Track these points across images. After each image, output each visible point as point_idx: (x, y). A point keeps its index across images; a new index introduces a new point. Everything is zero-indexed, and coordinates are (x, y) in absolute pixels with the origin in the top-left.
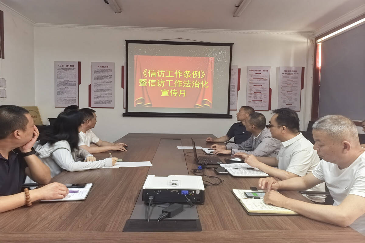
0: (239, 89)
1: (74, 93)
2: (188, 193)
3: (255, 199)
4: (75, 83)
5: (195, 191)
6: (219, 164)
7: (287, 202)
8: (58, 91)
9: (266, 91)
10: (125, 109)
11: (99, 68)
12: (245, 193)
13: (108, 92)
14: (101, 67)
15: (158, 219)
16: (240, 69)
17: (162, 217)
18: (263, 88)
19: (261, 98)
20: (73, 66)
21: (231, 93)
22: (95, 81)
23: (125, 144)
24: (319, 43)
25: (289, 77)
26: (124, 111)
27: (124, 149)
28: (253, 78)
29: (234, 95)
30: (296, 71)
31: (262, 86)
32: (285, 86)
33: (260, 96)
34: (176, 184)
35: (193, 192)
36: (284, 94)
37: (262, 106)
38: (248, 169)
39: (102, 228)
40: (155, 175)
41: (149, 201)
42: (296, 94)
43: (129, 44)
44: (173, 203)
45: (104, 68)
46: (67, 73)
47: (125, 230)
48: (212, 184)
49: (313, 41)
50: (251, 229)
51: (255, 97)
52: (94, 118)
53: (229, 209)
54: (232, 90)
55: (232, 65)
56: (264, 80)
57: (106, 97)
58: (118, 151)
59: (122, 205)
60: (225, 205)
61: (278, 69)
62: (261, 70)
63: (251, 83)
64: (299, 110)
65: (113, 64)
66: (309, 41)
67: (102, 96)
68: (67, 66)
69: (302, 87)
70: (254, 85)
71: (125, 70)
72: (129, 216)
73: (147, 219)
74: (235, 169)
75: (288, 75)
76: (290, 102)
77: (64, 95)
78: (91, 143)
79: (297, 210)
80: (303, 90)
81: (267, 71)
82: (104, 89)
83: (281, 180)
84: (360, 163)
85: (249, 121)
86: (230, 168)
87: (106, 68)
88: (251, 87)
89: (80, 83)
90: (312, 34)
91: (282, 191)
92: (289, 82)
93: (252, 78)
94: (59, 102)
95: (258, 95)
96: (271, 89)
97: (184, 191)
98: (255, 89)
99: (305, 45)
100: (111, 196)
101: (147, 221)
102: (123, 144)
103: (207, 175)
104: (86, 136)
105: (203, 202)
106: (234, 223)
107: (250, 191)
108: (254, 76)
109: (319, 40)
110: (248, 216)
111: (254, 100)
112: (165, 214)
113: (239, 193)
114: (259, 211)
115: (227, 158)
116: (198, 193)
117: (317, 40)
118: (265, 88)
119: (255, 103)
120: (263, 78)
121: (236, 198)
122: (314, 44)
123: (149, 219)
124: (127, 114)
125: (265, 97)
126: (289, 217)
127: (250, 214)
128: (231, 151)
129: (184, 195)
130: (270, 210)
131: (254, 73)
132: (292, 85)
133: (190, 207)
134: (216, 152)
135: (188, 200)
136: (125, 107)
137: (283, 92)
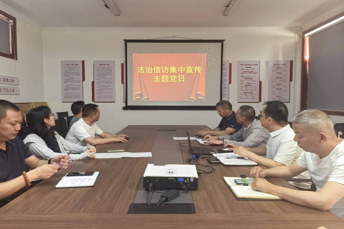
0: (230, 83)
1: (79, 89)
2: (183, 181)
3: (243, 185)
4: (79, 80)
5: (190, 178)
6: (212, 154)
7: (273, 189)
8: (65, 87)
9: (256, 83)
10: (125, 103)
11: (101, 66)
12: (235, 180)
13: (109, 88)
14: (102, 65)
15: (158, 203)
16: (231, 64)
17: (161, 201)
18: (253, 81)
19: (251, 91)
20: (78, 65)
21: (223, 86)
22: (97, 78)
23: (127, 136)
24: (306, 37)
25: (278, 71)
26: (124, 105)
27: (125, 140)
28: (244, 72)
29: (225, 88)
30: (285, 65)
31: (252, 79)
32: (274, 79)
33: (251, 88)
34: (172, 172)
35: (188, 179)
36: (274, 87)
37: (253, 98)
38: (238, 158)
39: (110, 210)
40: (153, 164)
41: (149, 188)
42: (285, 87)
43: (128, 43)
44: (170, 189)
45: (105, 66)
46: (72, 71)
47: (129, 212)
48: (205, 172)
49: (300, 35)
50: (239, 212)
51: (246, 90)
52: (98, 113)
53: (220, 194)
54: (224, 83)
55: (224, 60)
56: (255, 74)
57: (108, 92)
58: (120, 142)
59: (126, 191)
60: (217, 191)
61: (267, 63)
62: (251, 65)
63: (242, 77)
64: (289, 101)
65: (114, 62)
66: (296, 35)
67: (104, 91)
68: (72, 65)
69: (291, 80)
70: (245, 79)
71: (124, 68)
72: (132, 200)
73: (148, 203)
74: (227, 158)
75: (277, 68)
76: (280, 93)
77: (70, 91)
78: (96, 135)
79: (281, 196)
80: (292, 83)
81: (257, 65)
82: (106, 85)
83: (269, 168)
84: (337, 153)
85: (240, 113)
86: (222, 158)
87: (107, 66)
88: (242, 80)
89: (84, 80)
90: (299, 29)
91: (269, 178)
92: (278, 75)
93: (242, 72)
94: (65, 97)
95: (249, 88)
96: (261, 82)
97: (179, 179)
98: (245, 82)
99: (293, 40)
100: (116, 182)
101: (148, 204)
102: (125, 135)
103: (201, 164)
104: (91, 128)
105: (197, 188)
106: (224, 207)
107: (240, 178)
108: (245, 70)
109: (306, 35)
110: (236, 200)
111: (245, 93)
112: (164, 199)
113: (229, 180)
114: (247, 196)
115: (219, 148)
116: (192, 180)
117: (304, 34)
118: (255, 81)
119: (246, 95)
120: (253, 72)
121: (226, 184)
122: (302, 39)
123: (150, 203)
124: (127, 108)
125: (255, 90)
126: (274, 202)
127: (239, 199)
128: (223, 141)
129: (179, 182)
130: (257, 195)
131: (244, 67)
132: (281, 78)
133: (186, 193)
134: (209, 143)
135: (183, 187)
136: (125, 101)
137: (273, 84)
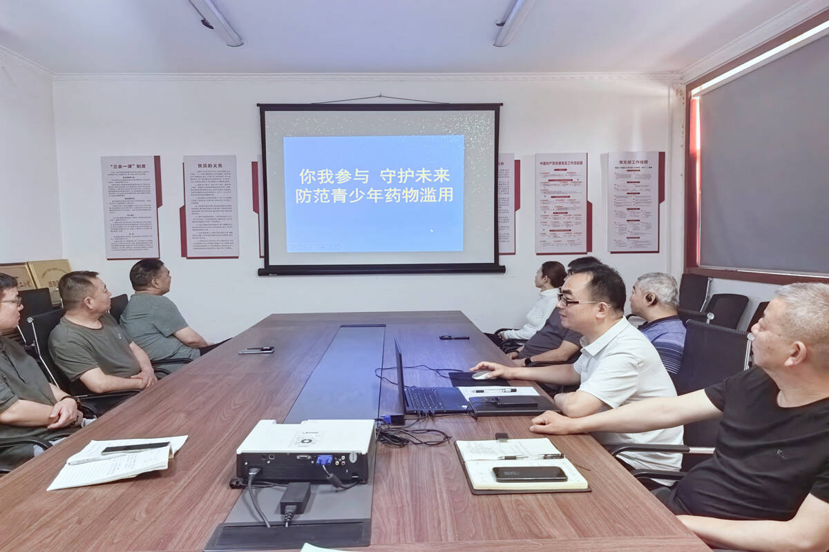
0: (517, 206)
1: (147, 226)
2: (330, 461)
4: (148, 203)
5: (347, 455)
8: (112, 223)
9: (579, 208)
10: (263, 260)
11: (203, 169)
13: (223, 222)
14: (205, 166)
16: (519, 161)
18: (573, 202)
19: (567, 226)
20: (144, 166)
21: (499, 215)
22: (194, 198)
24: (694, 96)
25: (630, 176)
28: (550, 180)
29: (506, 220)
30: (646, 162)
31: (569, 197)
32: (622, 197)
33: (566, 220)
34: (310, 441)
35: (343, 458)
36: (621, 215)
37: (572, 243)
42: (648, 214)
43: (267, 113)
45: (213, 169)
46: (130, 182)
49: (681, 91)
51: (555, 224)
54: (502, 208)
55: (500, 152)
56: (575, 185)
57: (220, 234)
61: (605, 158)
62: (566, 162)
63: (545, 192)
64: (657, 250)
65: (233, 158)
66: (672, 92)
67: (210, 230)
68: (130, 166)
69: (661, 198)
70: (552, 197)
71: (260, 173)
75: (628, 171)
76: (636, 232)
77: (125, 233)
80: (664, 205)
81: (581, 163)
82: (215, 214)
87: (218, 169)
89: (159, 203)
90: (679, 76)
92: (631, 188)
93: (546, 180)
94: (115, 247)
95: (562, 219)
96: (591, 204)
97: (322, 457)
98: (553, 205)
99: (665, 103)
108: (552, 175)
109: (694, 91)
111: (553, 231)
116: (353, 459)
117: (691, 90)
118: (578, 202)
119: (555, 237)
120: (572, 180)
122: (685, 100)
124: (268, 271)
125: (577, 223)
132: (639, 193)
135: (328, 475)
136: (263, 254)
137: (619, 209)
